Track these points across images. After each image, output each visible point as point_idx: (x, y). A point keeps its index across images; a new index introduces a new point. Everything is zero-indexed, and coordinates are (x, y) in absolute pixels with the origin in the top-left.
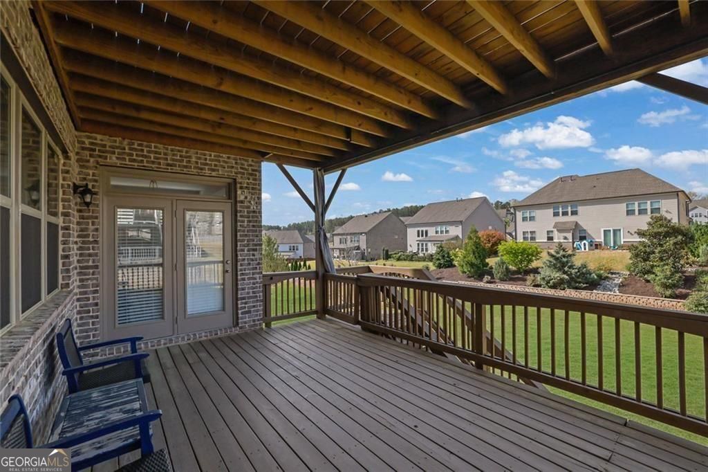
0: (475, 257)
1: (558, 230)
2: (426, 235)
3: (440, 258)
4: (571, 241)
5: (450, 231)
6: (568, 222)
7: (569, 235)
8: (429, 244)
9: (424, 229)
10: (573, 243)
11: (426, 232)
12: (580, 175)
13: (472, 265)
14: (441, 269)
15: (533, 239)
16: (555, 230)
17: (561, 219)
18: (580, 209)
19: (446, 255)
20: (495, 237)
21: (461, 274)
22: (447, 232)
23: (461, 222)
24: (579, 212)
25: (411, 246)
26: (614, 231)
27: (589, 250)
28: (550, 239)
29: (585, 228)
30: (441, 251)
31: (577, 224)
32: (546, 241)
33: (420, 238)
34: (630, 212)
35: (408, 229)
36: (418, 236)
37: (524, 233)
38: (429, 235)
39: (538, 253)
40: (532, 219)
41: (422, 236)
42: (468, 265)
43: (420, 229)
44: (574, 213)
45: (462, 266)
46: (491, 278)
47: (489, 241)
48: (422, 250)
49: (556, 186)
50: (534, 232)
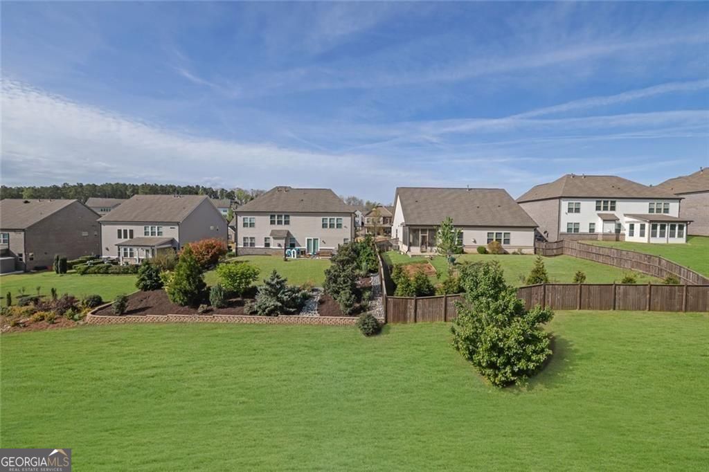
0: (190, 283)
1: (274, 238)
2: (131, 236)
3: (146, 278)
4: (283, 248)
5: (163, 233)
6: (282, 231)
7: (283, 242)
8: (135, 250)
9: (128, 228)
10: (286, 249)
11: (131, 232)
12: (292, 187)
13: (185, 293)
14: (147, 292)
15: (252, 244)
16: (271, 237)
17: (277, 227)
18: (292, 218)
19: (154, 274)
20: (215, 247)
21: (172, 302)
22: (159, 233)
23: (178, 224)
24: (291, 222)
25: (107, 249)
26: (314, 240)
27: (297, 257)
28: (267, 245)
29: (295, 237)
30: (148, 268)
31: (288, 233)
32: (263, 247)
33: (123, 240)
34: (324, 226)
35: (102, 226)
36: (120, 237)
37: (245, 239)
38: (135, 236)
39: (256, 274)
40: (252, 225)
41: (125, 237)
42: (181, 294)
43: (123, 228)
44: (287, 223)
45: (174, 294)
46: (208, 306)
47: (208, 252)
48: (126, 255)
49: (273, 194)
50: (254, 238)
